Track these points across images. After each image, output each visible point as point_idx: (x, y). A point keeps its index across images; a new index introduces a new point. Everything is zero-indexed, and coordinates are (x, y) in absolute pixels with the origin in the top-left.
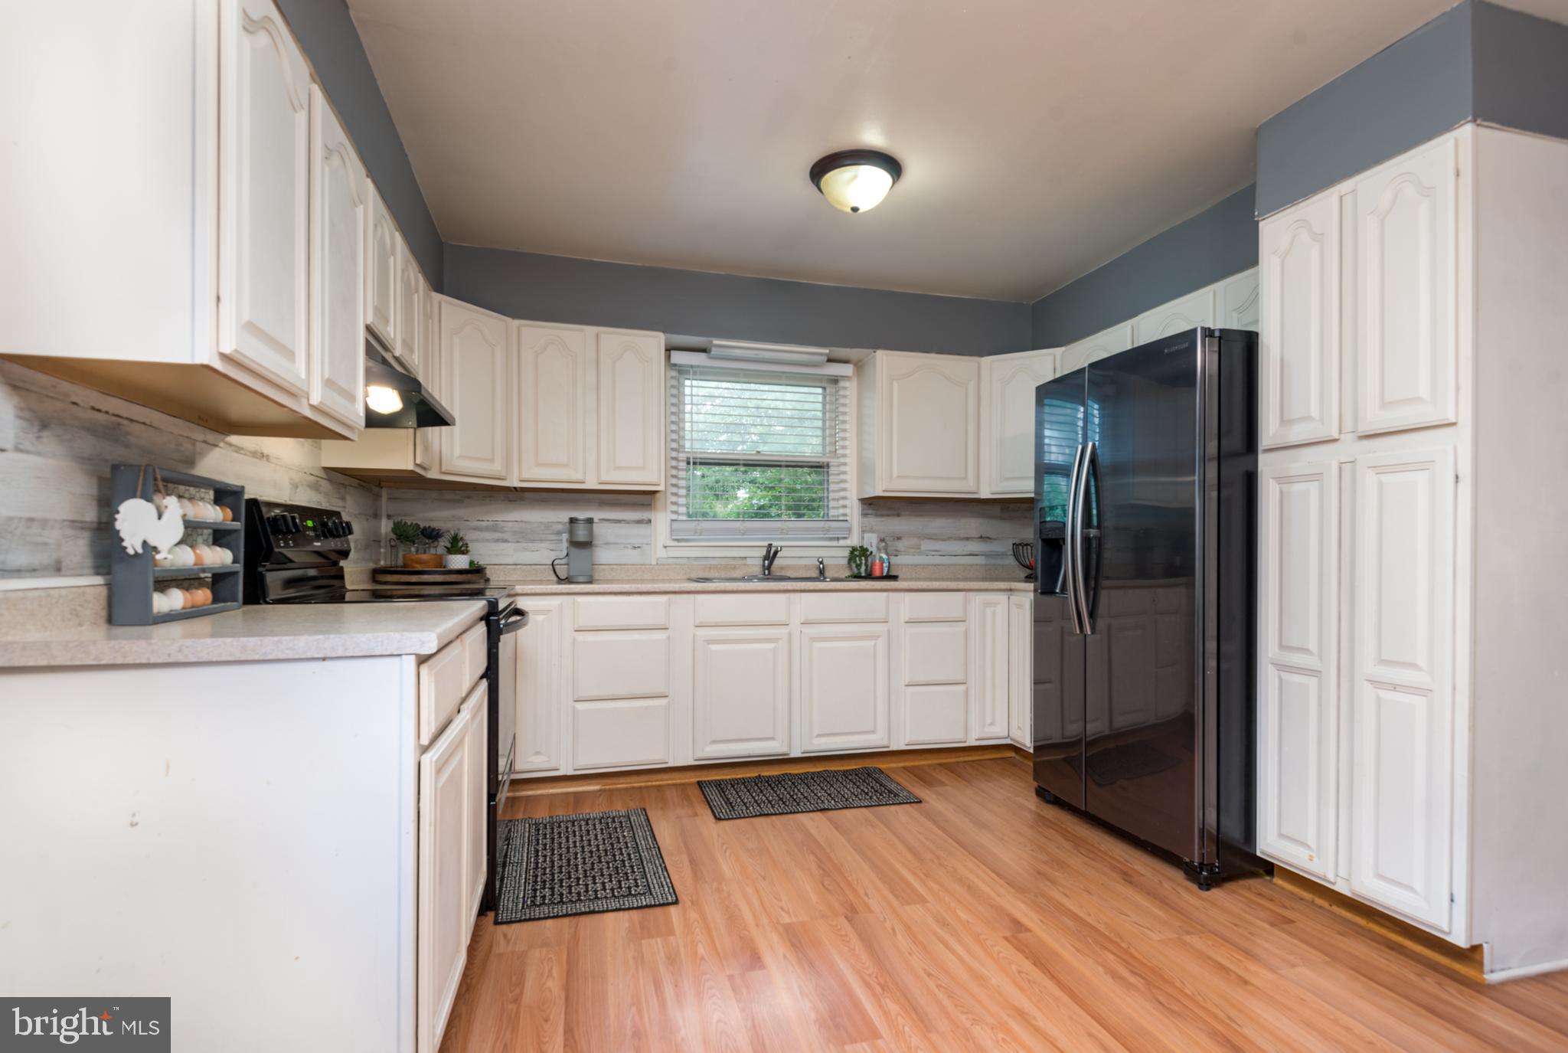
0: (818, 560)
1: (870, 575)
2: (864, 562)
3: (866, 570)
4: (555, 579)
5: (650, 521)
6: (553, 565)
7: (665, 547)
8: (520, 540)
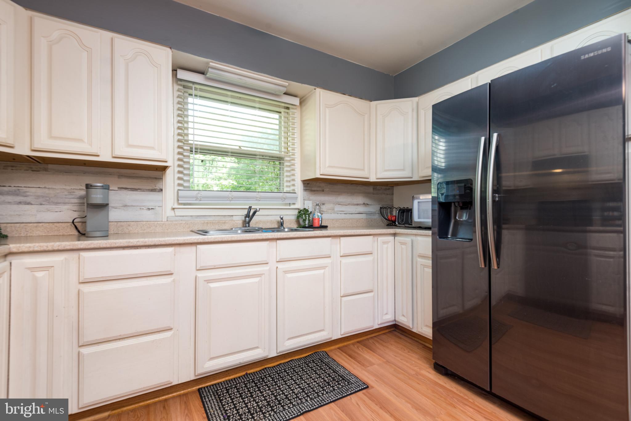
0: (280, 217)
1: (312, 226)
2: (307, 218)
3: (309, 222)
4: (76, 233)
5: (162, 190)
6: (73, 222)
7: (174, 209)
8: (43, 203)
